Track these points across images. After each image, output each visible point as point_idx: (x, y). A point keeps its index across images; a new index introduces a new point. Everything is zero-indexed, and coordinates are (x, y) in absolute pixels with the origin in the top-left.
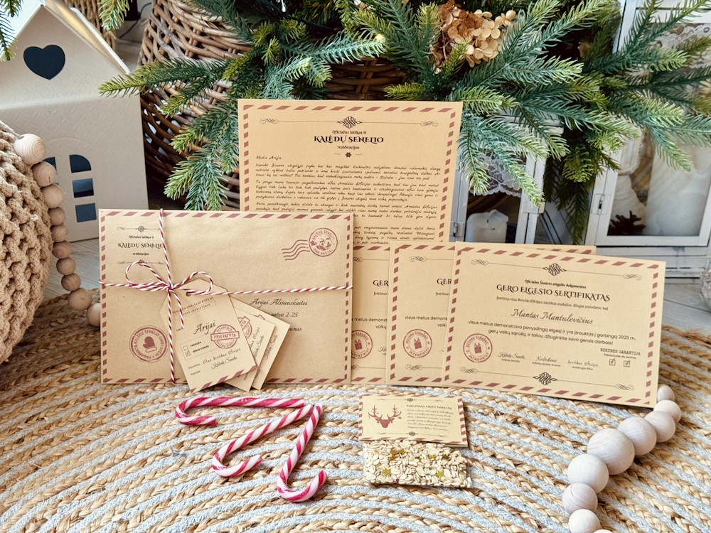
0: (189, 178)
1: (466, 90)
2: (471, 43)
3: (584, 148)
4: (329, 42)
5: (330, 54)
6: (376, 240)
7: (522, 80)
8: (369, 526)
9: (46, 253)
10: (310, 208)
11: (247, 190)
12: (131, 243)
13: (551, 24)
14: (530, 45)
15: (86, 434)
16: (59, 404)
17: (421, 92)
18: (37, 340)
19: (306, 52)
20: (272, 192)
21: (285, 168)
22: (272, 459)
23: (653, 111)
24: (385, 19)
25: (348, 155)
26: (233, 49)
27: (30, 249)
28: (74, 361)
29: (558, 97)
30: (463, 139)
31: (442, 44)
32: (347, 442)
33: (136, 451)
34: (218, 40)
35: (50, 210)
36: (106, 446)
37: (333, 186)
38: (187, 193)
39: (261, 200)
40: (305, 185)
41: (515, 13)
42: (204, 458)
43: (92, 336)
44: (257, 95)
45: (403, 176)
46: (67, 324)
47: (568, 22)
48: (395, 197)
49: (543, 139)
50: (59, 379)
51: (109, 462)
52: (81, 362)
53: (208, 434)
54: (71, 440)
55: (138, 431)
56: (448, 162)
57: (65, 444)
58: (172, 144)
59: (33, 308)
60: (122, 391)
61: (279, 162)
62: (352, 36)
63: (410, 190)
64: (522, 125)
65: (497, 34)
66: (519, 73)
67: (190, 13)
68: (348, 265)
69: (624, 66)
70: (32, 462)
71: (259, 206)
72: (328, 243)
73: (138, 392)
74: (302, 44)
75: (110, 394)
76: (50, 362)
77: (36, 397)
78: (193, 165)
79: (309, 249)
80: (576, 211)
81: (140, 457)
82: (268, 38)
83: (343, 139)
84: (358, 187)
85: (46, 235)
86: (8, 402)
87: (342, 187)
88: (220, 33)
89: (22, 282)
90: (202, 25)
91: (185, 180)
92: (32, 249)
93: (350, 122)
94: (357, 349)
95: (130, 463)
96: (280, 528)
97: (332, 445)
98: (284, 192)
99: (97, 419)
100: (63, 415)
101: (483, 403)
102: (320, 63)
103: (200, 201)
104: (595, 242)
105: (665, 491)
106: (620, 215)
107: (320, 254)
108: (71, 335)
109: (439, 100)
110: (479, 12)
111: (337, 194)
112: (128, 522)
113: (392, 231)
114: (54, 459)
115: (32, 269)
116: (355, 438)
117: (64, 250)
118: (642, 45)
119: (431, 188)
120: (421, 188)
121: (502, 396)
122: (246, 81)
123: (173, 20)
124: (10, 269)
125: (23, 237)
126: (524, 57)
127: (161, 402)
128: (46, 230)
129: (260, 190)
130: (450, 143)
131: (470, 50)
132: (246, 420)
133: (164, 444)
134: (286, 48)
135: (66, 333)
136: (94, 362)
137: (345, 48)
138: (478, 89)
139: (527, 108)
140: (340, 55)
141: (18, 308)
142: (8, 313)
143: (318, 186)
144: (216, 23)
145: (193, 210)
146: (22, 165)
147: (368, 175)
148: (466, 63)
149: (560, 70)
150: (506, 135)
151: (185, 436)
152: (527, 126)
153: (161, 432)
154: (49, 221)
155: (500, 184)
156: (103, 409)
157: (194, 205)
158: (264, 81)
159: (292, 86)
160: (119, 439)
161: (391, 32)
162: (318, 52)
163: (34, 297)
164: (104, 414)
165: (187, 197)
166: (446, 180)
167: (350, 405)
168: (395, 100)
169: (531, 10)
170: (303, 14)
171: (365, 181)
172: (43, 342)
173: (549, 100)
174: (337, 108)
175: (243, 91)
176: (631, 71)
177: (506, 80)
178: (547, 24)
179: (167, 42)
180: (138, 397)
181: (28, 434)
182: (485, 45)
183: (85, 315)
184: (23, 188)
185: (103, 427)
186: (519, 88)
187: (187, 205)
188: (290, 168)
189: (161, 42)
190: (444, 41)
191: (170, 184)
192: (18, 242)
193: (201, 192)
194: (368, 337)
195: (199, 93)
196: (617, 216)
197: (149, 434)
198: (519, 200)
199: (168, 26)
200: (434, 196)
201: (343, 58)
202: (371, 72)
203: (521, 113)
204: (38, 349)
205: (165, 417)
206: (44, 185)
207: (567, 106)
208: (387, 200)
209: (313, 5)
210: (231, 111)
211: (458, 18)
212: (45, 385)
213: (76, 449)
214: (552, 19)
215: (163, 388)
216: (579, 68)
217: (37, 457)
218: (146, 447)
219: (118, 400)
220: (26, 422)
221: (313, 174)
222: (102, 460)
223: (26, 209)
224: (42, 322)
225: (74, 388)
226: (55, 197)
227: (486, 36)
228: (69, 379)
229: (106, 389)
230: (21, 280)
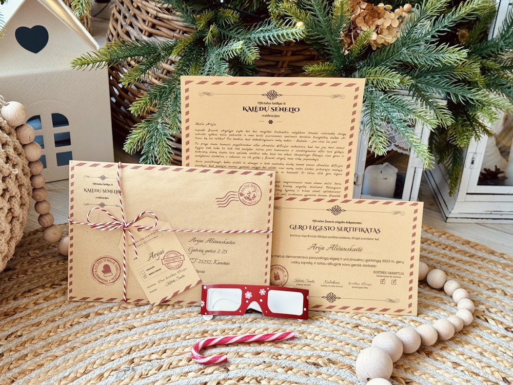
0: (143, 137)
1: (369, 69)
2: (374, 31)
3: (466, 118)
4: (257, 27)
5: (258, 38)
6: (292, 193)
7: (416, 62)
9: (26, 199)
10: (239, 165)
11: (188, 150)
12: (94, 188)
13: (442, 16)
14: (424, 33)
15: (54, 350)
16: (33, 323)
17: (333, 70)
18: (18, 267)
19: (239, 35)
20: (208, 152)
21: (219, 133)
22: (206, 375)
24: (305, 10)
25: (271, 122)
26: (180, 30)
27: (11, 197)
28: (46, 286)
29: (445, 77)
30: (366, 110)
31: (350, 31)
32: (267, 360)
33: (95, 366)
34: (168, 22)
35: (30, 163)
36: (71, 362)
37: (258, 148)
38: (141, 149)
39: (199, 159)
40: (235, 147)
41: (411, 6)
42: (151, 373)
43: (62, 263)
44: (199, 70)
45: (315, 140)
46: (41, 255)
47: (457, 16)
48: (308, 157)
49: (432, 111)
50: (33, 302)
51: (72, 375)
52: (52, 286)
53: (154, 352)
54: (42, 355)
55: (97, 348)
56: (352, 128)
57: (37, 359)
58: (130, 109)
59: (13, 244)
60: (84, 313)
61: (214, 128)
62: (277, 23)
63: (321, 151)
64: (415, 98)
65: (396, 24)
66: (414, 56)
68: (269, 214)
69: (498, 51)
70: (9, 375)
71: (198, 164)
72: (254, 195)
73: (98, 314)
74: (236, 28)
75: (75, 315)
76: (27, 286)
77: (15, 317)
78: (147, 127)
79: (238, 199)
80: (453, 165)
81: (98, 372)
82: (209, 24)
83: (267, 109)
84: (279, 148)
85: (26, 185)
87: (265, 148)
88: (170, 17)
90: (156, 10)
91: (140, 139)
92: (13, 197)
93: (272, 95)
94: (276, 280)
95: (89, 377)
97: (255, 363)
98: (218, 153)
99: (63, 337)
100: (36, 333)
101: (378, 327)
102: (251, 45)
103: (152, 156)
104: (467, 190)
106: (487, 169)
107: (247, 204)
108: (44, 263)
109: (346, 77)
110: (381, 5)
111: (261, 154)
113: (306, 185)
114: (27, 373)
115: (13, 213)
116: (274, 357)
117: (41, 195)
119: (338, 150)
120: (330, 150)
121: (393, 321)
122: (190, 58)
123: (134, 6)
125: (6, 188)
126: (419, 43)
127: (116, 323)
128: (26, 180)
129: (198, 150)
130: (354, 113)
131: (374, 36)
132: (185, 339)
133: (118, 360)
134: (223, 31)
135: (41, 261)
136: (63, 287)
137: (271, 33)
138: (380, 68)
139: (419, 85)
140: (267, 38)
143: (245, 147)
144: (168, 10)
145: (146, 163)
146: (7, 127)
147: (287, 139)
148: (370, 46)
149: (448, 55)
150: (402, 107)
151: (135, 353)
152: (419, 100)
153: (115, 349)
154: (29, 172)
155: (393, 144)
156: (69, 328)
157: (147, 159)
158: (205, 59)
159: (228, 64)
160: (81, 355)
161: (309, 20)
162: (248, 36)
163: (14, 236)
164: (69, 333)
165: (142, 153)
166: (351, 144)
167: (269, 327)
168: (312, 76)
169: (425, 5)
170: (237, 3)
171: (284, 143)
172: (23, 268)
173: (438, 78)
174: (262, 84)
175: (188, 66)
176: (503, 55)
177: (402, 61)
178: (438, 17)
179: (128, 23)
180: (98, 318)
181: (8, 349)
182: (386, 32)
183: (57, 246)
184: (7, 147)
185: (68, 344)
186: (412, 68)
187: (142, 159)
188: (222, 133)
189: (124, 23)
190: (352, 28)
191: (128, 142)
193: (153, 149)
194: (285, 270)
195: (152, 67)
196: (485, 170)
197: (106, 351)
198: (408, 157)
199: (129, 10)
200: (341, 156)
201: (269, 41)
202: (290, 50)
203: (414, 89)
204: (18, 274)
205: (119, 336)
206: (26, 143)
207: (452, 84)
208: (302, 160)
211: (364, 9)
212: (22, 307)
213: (45, 364)
214: (442, 13)
215: (117, 311)
216: (464, 53)
217: (14, 370)
218: (103, 363)
219: (81, 320)
220: (6, 339)
221: (241, 137)
222: (67, 374)
223: (8, 165)
224: (22, 252)
225: (46, 309)
226: (34, 153)
227: (387, 25)
228: (42, 301)
229: (71, 310)
230: (3, 224)
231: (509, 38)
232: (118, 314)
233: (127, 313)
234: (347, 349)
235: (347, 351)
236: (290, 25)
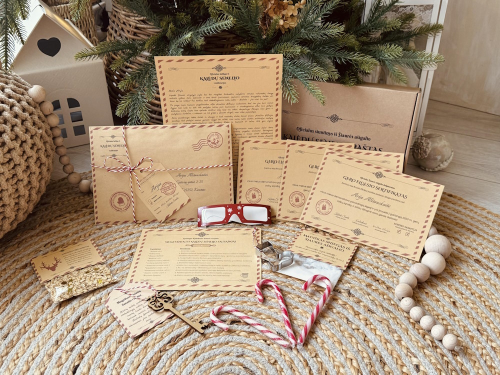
0: (129, 105)
1: (280, 45)
2: (282, 19)
4: (203, 24)
5: (204, 31)
7: (311, 37)
8: (237, 293)
9: (50, 152)
10: (202, 119)
11: (166, 110)
13: (325, 4)
14: (314, 17)
16: (63, 235)
17: (256, 49)
18: (52, 202)
20: (180, 111)
21: (186, 97)
23: (385, 50)
25: (220, 87)
27: (38, 150)
28: (72, 212)
29: (332, 47)
31: (265, 20)
34: (144, 30)
35: (51, 128)
38: (128, 114)
46: (68, 193)
47: (335, 2)
52: (75, 212)
55: (107, 248)
58: (118, 86)
59: (44, 183)
61: (182, 93)
62: (215, 20)
65: (296, 14)
66: (309, 34)
67: (129, 16)
69: (368, 31)
72: (218, 140)
75: (92, 229)
76: (58, 213)
77: (50, 232)
78: (131, 98)
81: (109, 262)
83: (217, 78)
85: (49, 142)
86: (35, 236)
88: (145, 26)
89: (34, 168)
90: (135, 23)
91: (127, 106)
92: (40, 149)
93: (219, 68)
96: (187, 297)
102: (199, 36)
103: (136, 118)
105: (400, 263)
107: (213, 147)
108: (70, 198)
111: (216, 110)
112: (101, 299)
113: (249, 130)
115: (40, 161)
117: (62, 151)
118: (377, 18)
122: (158, 49)
123: (121, 22)
124: (26, 161)
125: (33, 143)
126: (312, 25)
127: (120, 232)
128: (49, 139)
129: (173, 110)
131: (281, 22)
133: (122, 254)
134: (180, 30)
135: (67, 197)
136: (83, 212)
137: (212, 26)
138: (287, 44)
139: (315, 54)
140: (209, 30)
141: (33, 183)
142: (27, 185)
143: (205, 106)
144: (143, 21)
146: (32, 103)
147: (233, 99)
148: (279, 29)
149: (332, 30)
153: (120, 248)
154: (51, 134)
158: (169, 49)
159: (183, 49)
161: (236, 13)
162: (197, 30)
163: (43, 177)
165: (129, 117)
171: (231, 102)
172: (55, 202)
173: (327, 48)
174: (211, 60)
177: (302, 39)
178: (323, 5)
180: (107, 230)
182: (290, 20)
183: (78, 187)
184: (33, 115)
187: (128, 121)
188: (188, 97)
189: (115, 35)
190: (266, 18)
191: (119, 109)
192: (31, 146)
193: (136, 113)
197: (114, 249)
199: (118, 26)
201: (211, 32)
205: (123, 239)
206: (47, 113)
207: (337, 51)
209: (195, 6)
210: (151, 66)
211: (274, 4)
212: (55, 226)
216: (342, 28)
218: (112, 256)
219: (96, 231)
220: (45, 246)
223: (34, 127)
224: (54, 192)
225: (71, 226)
226: (54, 120)
227: (290, 14)
228: (68, 222)
229: (89, 226)
230: (33, 167)
231: (374, 21)
232: (122, 226)
233: (128, 225)
234: (278, 237)
235: (278, 238)
236: (223, 19)
